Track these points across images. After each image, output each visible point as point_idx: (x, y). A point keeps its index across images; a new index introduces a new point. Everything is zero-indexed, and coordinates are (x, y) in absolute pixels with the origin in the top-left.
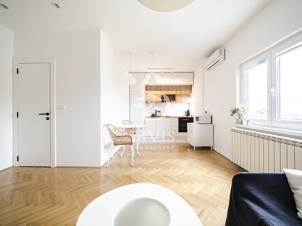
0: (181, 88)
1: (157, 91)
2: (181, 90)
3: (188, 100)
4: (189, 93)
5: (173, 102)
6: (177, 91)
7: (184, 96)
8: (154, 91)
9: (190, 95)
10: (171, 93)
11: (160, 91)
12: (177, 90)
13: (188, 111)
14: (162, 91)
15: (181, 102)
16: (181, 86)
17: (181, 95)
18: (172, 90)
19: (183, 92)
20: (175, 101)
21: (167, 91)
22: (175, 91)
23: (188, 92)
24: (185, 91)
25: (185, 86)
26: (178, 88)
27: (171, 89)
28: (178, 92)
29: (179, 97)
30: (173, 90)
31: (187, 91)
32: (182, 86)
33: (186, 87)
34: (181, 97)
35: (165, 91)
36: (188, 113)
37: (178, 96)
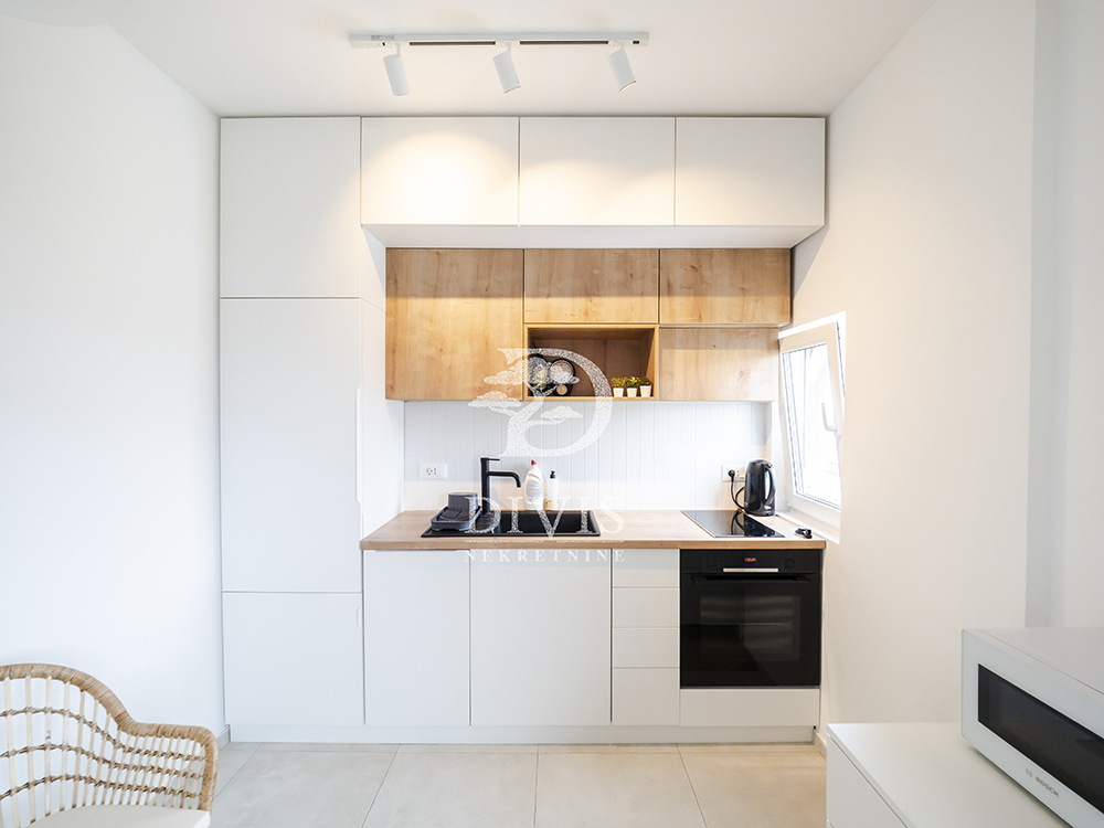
0: (707, 274)
1: (486, 294)
2: (698, 287)
3: (761, 375)
4: (772, 318)
5: (632, 392)
6: (665, 300)
7: (727, 347)
8: (463, 295)
9: (781, 335)
10: (613, 312)
11: (513, 295)
12: (664, 289)
13: (759, 472)
14: (536, 295)
15: (701, 396)
16: (697, 252)
17: (698, 337)
18: (625, 289)
19: (723, 309)
20: (645, 390)
21: (580, 302)
22: (652, 301)
23: (763, 310)
24: (737, 301)
25: (734, 253)
26: (678, 275)
27: (617, 276)
28: (676, 310)
29: (679, 353)
30: (632, 294)
31: (752, 299)
32: (710, 252)
33: (744, 259)
34: (702, 353)
35: (561, 294)
36: (757, 488)
37: (671, 346)
